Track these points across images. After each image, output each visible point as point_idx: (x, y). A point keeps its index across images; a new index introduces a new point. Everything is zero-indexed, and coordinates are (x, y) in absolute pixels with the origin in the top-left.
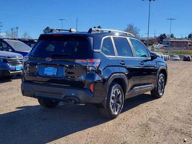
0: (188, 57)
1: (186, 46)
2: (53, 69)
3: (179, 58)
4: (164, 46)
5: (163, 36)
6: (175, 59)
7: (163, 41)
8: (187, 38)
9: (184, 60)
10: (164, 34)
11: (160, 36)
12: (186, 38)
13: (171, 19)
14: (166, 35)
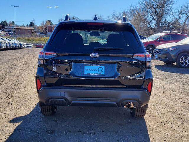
0: (40, 44)
1: (30, 33)
2: (99, 67)
3: (32, 46)
4: (8, 33)
5: (4, 23)
6: (28, 47)
7: (4, 28)
8: (29, 25)
9: (37, 47)
10: (5, 21)
11: (1, 22)
12: (27, 25)
13: (15, 6)
14: (8, 22)
